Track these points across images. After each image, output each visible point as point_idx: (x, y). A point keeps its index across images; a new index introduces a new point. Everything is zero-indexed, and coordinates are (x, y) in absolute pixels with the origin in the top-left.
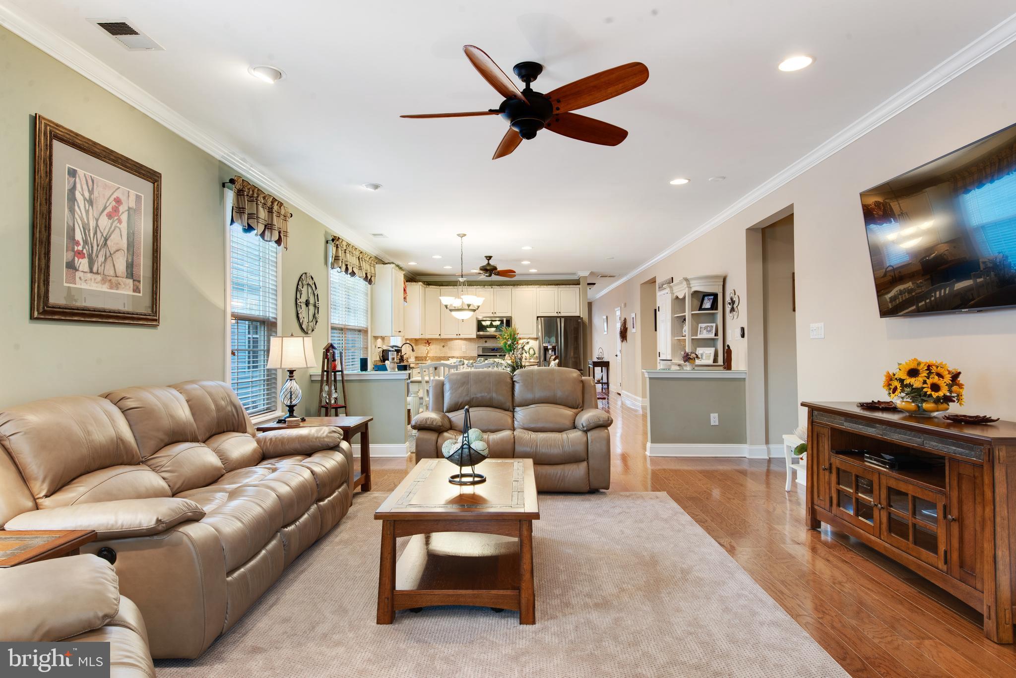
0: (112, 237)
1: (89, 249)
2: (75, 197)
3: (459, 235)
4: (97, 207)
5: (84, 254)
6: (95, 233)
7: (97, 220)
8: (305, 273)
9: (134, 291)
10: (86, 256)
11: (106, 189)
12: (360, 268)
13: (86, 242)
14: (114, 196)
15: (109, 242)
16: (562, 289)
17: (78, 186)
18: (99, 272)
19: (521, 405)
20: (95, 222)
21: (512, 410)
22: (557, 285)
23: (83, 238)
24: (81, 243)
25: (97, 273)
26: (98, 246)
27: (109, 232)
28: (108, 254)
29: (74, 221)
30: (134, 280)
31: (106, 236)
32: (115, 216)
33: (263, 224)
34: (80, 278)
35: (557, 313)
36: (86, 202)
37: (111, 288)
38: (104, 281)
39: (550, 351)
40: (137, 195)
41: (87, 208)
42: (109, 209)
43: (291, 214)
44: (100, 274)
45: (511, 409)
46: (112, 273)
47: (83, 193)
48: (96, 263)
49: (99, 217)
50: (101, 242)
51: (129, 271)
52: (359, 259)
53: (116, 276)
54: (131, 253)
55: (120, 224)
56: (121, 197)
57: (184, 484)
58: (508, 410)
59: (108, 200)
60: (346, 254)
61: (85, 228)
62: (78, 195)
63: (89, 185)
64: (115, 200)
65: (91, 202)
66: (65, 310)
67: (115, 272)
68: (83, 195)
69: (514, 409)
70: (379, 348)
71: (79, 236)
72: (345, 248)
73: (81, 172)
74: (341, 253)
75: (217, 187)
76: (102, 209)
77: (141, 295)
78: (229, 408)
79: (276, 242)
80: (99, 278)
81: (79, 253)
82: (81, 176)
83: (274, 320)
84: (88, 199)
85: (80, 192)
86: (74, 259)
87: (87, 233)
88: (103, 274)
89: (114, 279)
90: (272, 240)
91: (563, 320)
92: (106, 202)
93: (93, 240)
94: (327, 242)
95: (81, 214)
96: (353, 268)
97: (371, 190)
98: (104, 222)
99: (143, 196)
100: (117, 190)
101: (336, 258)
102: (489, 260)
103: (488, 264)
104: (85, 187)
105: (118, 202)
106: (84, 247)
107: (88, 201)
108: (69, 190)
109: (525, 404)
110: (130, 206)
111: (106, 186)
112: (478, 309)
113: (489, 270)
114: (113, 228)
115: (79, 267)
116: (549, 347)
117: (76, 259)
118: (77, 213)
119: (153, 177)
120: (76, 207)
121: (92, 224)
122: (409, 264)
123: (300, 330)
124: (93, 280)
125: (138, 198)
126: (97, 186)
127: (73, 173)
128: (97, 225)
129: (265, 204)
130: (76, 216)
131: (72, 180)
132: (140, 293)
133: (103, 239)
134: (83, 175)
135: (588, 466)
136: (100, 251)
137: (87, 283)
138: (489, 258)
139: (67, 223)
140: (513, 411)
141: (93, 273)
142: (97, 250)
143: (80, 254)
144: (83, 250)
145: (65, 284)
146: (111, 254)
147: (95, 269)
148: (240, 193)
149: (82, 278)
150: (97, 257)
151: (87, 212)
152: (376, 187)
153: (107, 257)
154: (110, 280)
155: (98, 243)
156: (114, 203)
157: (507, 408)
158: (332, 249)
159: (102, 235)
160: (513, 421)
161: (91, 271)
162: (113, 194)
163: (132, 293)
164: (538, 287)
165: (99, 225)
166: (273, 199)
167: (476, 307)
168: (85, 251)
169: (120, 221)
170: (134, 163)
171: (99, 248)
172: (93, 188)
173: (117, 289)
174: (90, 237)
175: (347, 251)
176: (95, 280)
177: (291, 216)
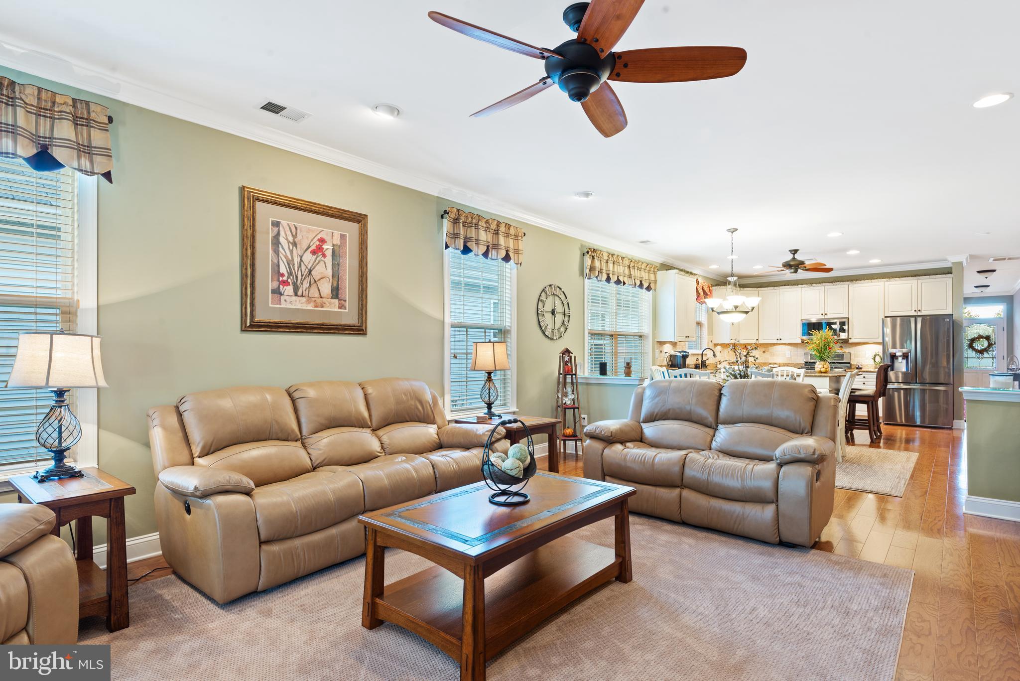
0: (316, 268)
1: (293, 278)
2: (279, 241)
3: (729, 230)
4: (301, 247)
5: (289, 283)
6: (300, 266)
7: (301, 257)
8: (550, 286)
9: (340, 308)
10: (291, 284)
11: (309, 233)
12: (630, 276)
13: (290, 274)
14: (319, 237)
15: (312, 273)
16: (924, 281)
17: (282, 233)
18: (304, 295)
19: (725, 423)
20: (299, 258)
21: (715, 427)
22: (916, 276)
23: (287, 271)
24: (286, 275)
25: (302, 296)
26: (302, 276)
27: (313, 265)
28: (313, 281)
29: (279, 259)
30: (339, 300)
31: (311, 268)
32: (320, 252)
33: (485, 245)
34: (285, 300)
35: (915, 311)
36: (290, 244)
37: (316, 307)
38: (308, 302)
39: (900, 359)
40: (341, 235)
41: (291, 248)
42: (313, 247)
43: (524, 233)
44: (305, 296)
45: (714, 425)
46: (317, 295)
47: (287, 238)
48: (301, 289)
49: (304, 254)
50: (306, 273)
51: (334, 293)
52: (629, 268)
53: (321, 298)
54: (336, 279)
55: (324, 258)
56: (324, 237)
57: (326, 461)
58: (710, 427)
59: (312, 240)
60: (607, 265)
61: (290, 263)
62: (282, 240)
63: (293, 231)
64: (319, 240)
65: (295, 244)
66: (269, 324)
67: (320, 294)
68: (287, 239)
69: (717, 426)
70: (666, 353)
71: (283, 269)
72: (607, 258)
73: (284, 223)
74: (597, 263)
75: (435, 218)
76: (306, 248)
77: (347, 311)
78: (413, 403)
79: (503, 259)
80: (304, 299)
81: (284, 282)
82: (284, 226)
83: (508, 328)
84: (292, 242)
85: (284, 237)
86: (279, 287)
87: (292, 267)
88: (308, 297)
89: (319, 300)
90: (498, 258)
91: (919, 320)
92: (311, 242)
93: (298, 272)
94: (584, 255)
95: (285, 252)
96: (618, 277)
97: (584, 199)
98: (308, 258)
99: (348, 234)
100: (320, 232)
101: (592, 269)
102: (794, 254)
103: (794, 258)
104: (289, 233)
105: (322, 241)
106: (288, 278)
107: (292, 243)
108: (274, 237)
109: (731, 421)
110: (335, 243)
111: (309, 231)
112: (752, 310)
113: (794, 265)
114: (317, 262)
115: (284, 292)
116: (898, 354)
117: (281, 286)
118: (282, 254)
119: (359, 219)
120: (281, 249)
121: (296, 260)
122: (710, 267)
123: (544, 337)
124: (298, 301)
125: (343, 237)
126: (301, 231)
127: (276, 224)
128: (301, 260)
129: (488, 228)
130: (281, 255)
131: (276, 229)
132: (346, 309)
133: (307, 270)
134: (286, 224)
135: (778, 510)
136: (304, 280)
137: (292, 304)
138: (795, 252)
139: (272, 261)
140: (716, 429)
141: (298, 296)
142: (302, 279)
143: (286, 283)
144: (287, 280)
145: (271, 305)
146: (315, 281)
147: (300, 293)
148: (456, 221)
149: (287, 300)
150: (302, 284)
151: (291, 252)
152: (587, 195)
153: (312, 283)
154: (315, 301)
155: (303, 273)
156: (318, 243)
157: (709, 424)
158: (588, 261)
159: (307, 267)
160: (712, 440)
161: (296, 295)
162: (316, 236)
163: (337, 310)
164: (887, 281)
165: (303, 260)
166: (497, 222)
167: (751, 309)
168: (289, 280)
169: (324, 256)
170: (337, 210)
171: (303, 277)
172: (296, 234)
173: (322, 307)
174: (294, 269)
175: (609, 262)
176: (300, 301)
177: (524, 235)
